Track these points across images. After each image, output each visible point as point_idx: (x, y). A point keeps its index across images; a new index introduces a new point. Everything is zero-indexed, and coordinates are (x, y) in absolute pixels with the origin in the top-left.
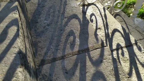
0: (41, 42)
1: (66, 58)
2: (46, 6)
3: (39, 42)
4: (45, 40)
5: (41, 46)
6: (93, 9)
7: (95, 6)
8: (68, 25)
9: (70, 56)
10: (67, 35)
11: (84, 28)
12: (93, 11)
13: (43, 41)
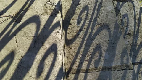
0: (72, 48)
1: (93, 72)
2: (81, 5)
3: (71, 48)
4: (76, 47)
5: (72, 53)
6: (128, 7)
7: (132, 4)
8: (100, 35)
9: (97, 71)
10: (97, 46)
11: (115, 42)
12: (128, 10)
13: (74, 48)
